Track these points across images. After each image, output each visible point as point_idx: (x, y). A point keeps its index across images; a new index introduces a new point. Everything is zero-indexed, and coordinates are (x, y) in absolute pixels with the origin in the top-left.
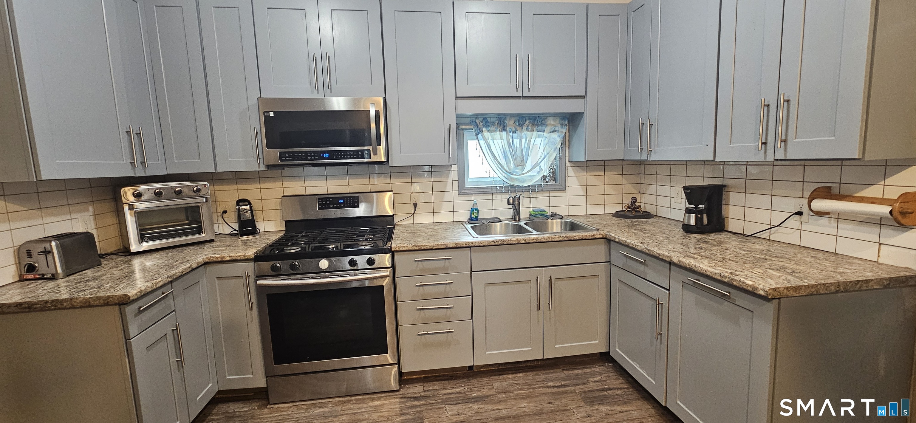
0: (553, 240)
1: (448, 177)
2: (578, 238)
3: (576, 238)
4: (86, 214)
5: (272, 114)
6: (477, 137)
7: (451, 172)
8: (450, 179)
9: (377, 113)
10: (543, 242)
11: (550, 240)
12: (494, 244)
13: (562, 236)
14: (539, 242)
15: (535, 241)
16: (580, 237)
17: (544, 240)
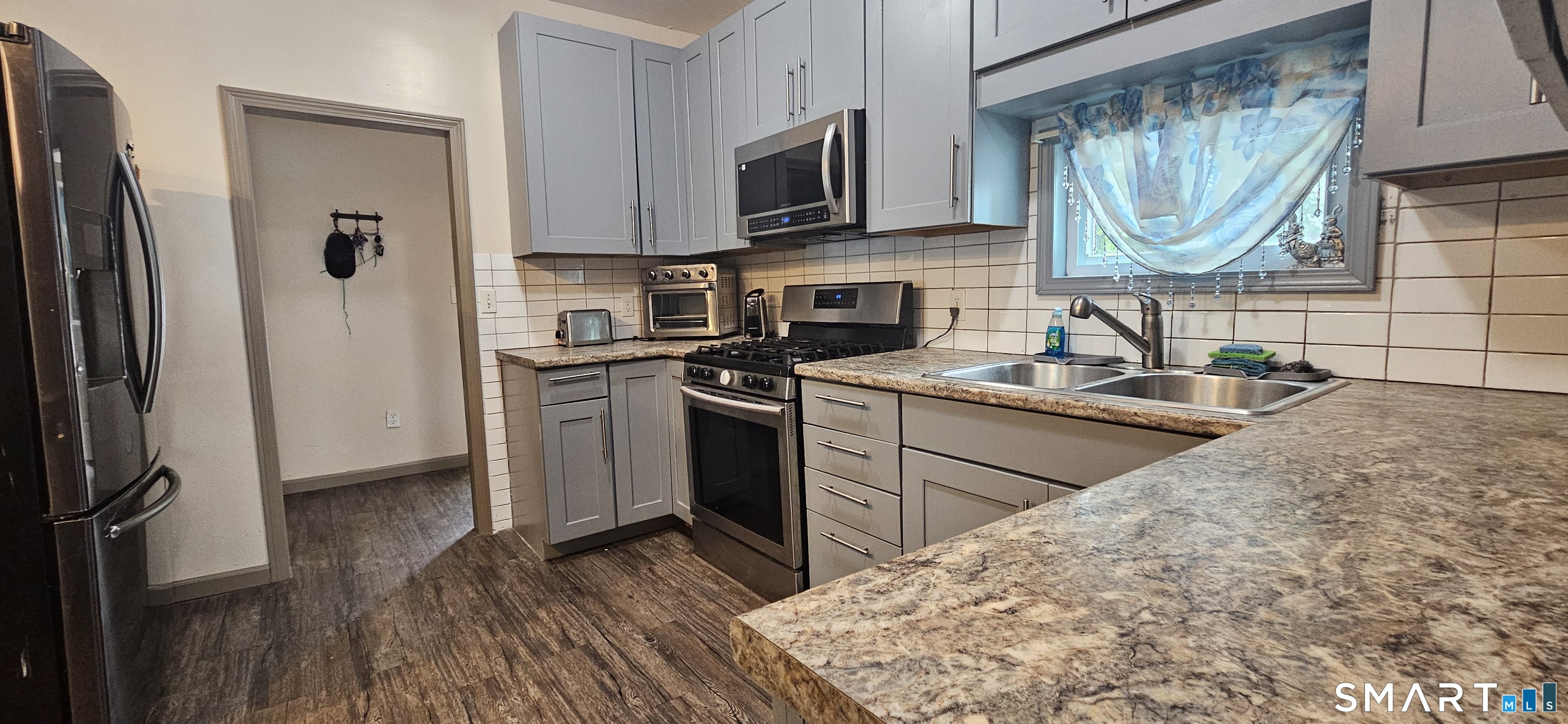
0: (1069, 412)
1: (1019, 255)
2: (1145, 422)
3: (1139, 419)
4: (629, 294)
5: (744, 168)
6: (1069, 155)
7: (1025, 243)
8: (1023, 259)
9: (837, 137)
10: (1042, 412)
11: (1060, 411)
12: (934, 393)
13: (1094, 406)
14: (1031, 410)
15: (1020, 403)
16: (1153, 419)
17: (1044, 408)
